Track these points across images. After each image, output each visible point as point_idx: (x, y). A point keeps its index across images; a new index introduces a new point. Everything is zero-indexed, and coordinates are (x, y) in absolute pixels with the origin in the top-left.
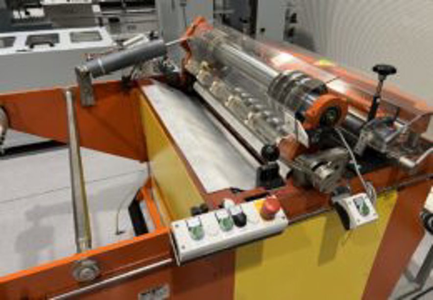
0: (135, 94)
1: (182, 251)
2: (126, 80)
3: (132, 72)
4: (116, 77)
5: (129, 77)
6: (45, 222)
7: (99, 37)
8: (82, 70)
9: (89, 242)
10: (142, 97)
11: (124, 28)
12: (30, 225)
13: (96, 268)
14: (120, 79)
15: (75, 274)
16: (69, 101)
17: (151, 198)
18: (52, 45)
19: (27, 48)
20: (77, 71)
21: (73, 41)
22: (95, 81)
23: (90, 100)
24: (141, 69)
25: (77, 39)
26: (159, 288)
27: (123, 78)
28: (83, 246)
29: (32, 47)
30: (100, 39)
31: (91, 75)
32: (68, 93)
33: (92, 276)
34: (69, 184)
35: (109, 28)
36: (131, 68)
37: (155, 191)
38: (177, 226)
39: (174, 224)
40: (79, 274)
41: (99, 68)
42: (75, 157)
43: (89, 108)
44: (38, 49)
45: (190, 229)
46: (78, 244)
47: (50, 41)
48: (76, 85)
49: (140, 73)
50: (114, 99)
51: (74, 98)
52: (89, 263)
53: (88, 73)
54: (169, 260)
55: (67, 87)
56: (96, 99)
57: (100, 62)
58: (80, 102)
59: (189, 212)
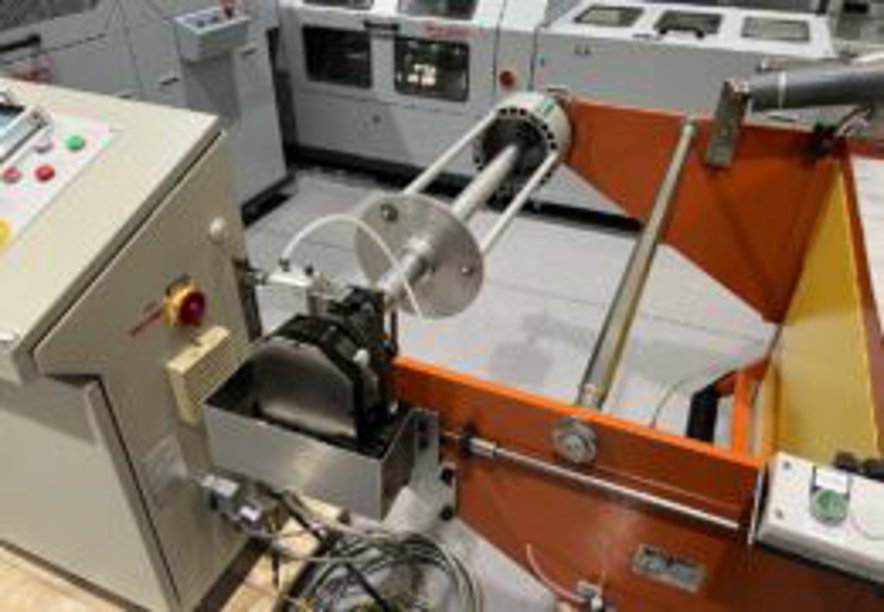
0: (830, 168)
1: (771, 519)
2: (823, 132)
3: (846, 119)
4: (804, 120)
5: (833, 129)
6: (543, 343)
7: (803, 34)
8: (736, 89)
9: (602, 399)
10: (841, 180)
11: (870, 29)
12: (521, 337)
13: (593, 447)
14: (808, 128)
15: (557, 433)
16: (683, 144)
17: (749, 397)
18: (700, 35)
19: (654, 33)
20: (727, 89)
21: (745, 35)
22: (752, 118)
23: (722, 155)
24: (868, 118)
25: (756, 32)
26: (681, 562)
27: (819, 128)
28: (589, 398)
29: (663, 32)
30: (806, 38)
31: (750, 104)
32: (688, 130)
33: (579, 455)
34: (609, 301)
35: (835, 21)
36: (848, 109)
37: (764, 391)
38: (787, 465)
39: (782, 457)
40: (561, 438)
41: (775, 91)
42: (642, 259)
43: (714, 169)
44: (673, 39)
45: (814, 489)
46: (582, 390)
47: (701, 28)
48: (710, 116)
49: (866, 124)
50: (775, 167)
51: (694, 143)
52: (586, 431)
53: (745, 98)
54: (733, 525)
55: (692, 117)
56: (737, 156)
57: (783, 80)
58: (701, 155)
59: (832, 456)
